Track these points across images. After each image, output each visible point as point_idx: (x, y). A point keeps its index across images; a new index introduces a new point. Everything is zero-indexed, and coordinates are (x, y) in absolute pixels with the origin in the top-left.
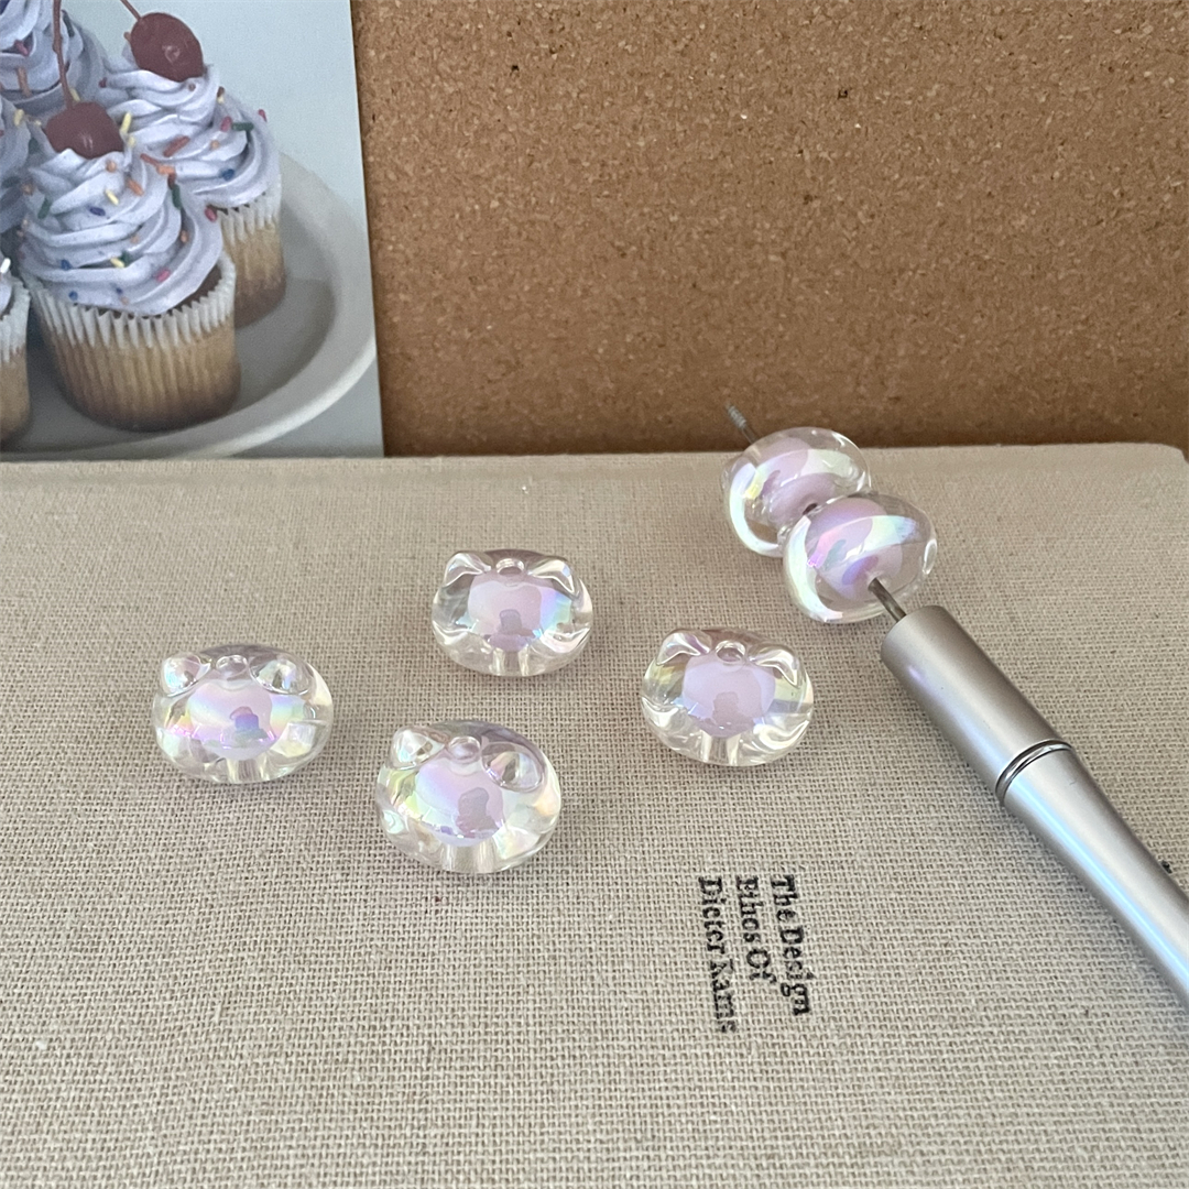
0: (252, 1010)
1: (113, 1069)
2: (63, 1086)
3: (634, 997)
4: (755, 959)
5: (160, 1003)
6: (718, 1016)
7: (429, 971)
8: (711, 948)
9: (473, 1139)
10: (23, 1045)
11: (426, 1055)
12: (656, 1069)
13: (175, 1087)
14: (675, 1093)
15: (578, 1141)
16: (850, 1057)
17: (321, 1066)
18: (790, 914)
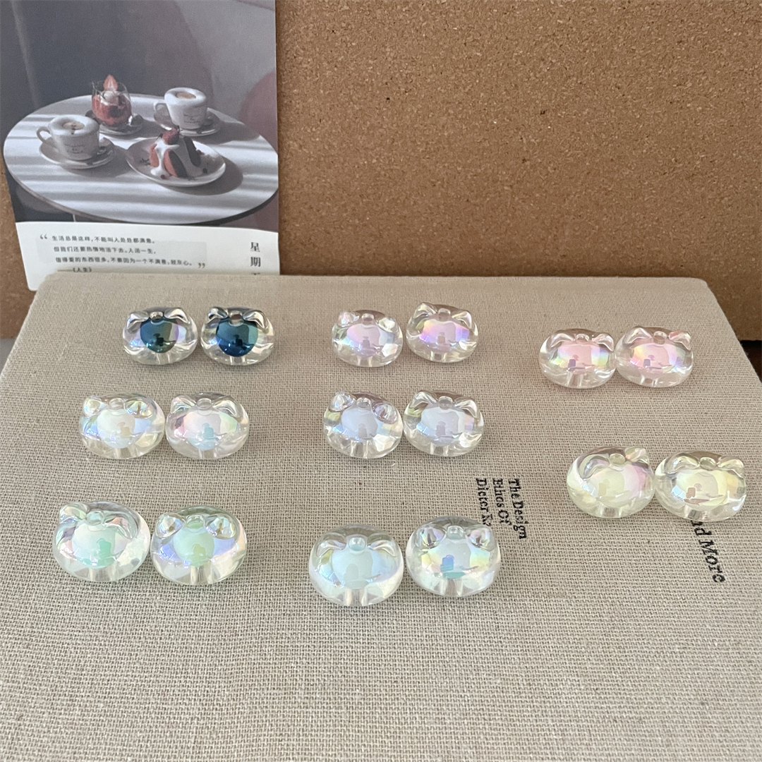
0: (284, 528)
4: (502, 514)
7: (359, 514)
8: (482, 509)
16: (544, 557)
18: (517, 496)
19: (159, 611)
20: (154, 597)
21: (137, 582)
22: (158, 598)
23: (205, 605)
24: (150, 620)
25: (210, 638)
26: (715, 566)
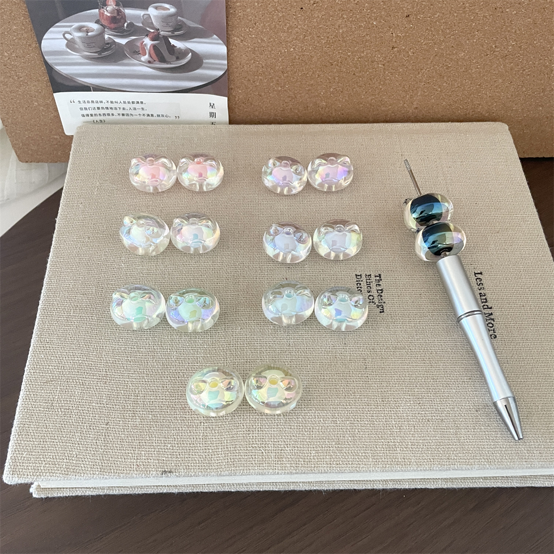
4: (370, 298)
16: (394, 324)
18: (379, 285)
19: (176, 361)
23: (202, 357)
24: (172, 367)
26: (492, 329)
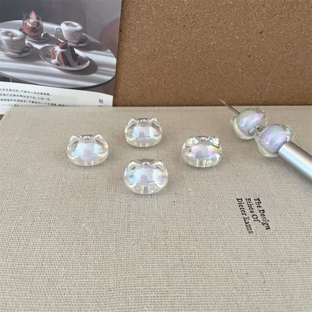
1: (103, 240)
2: (91, 244)
3: (226, 225)
4: (254, 217)
5: (112, 225)
6: (248, 230)
8: (243, 214)
9: (194, 257)
10: (80, 234)
11: (178, 238)
12: (235, 242)
13: (119, 244)
14: (241, 247)
15: (220, 258)
17: (153, 240)
18: (260, 206)
19: (63, 277)
20: (61, 269)
21: (51, 260)
22: (63, 269)
23: (91, 272)
24: (58, 283)
25: (94, 293)
